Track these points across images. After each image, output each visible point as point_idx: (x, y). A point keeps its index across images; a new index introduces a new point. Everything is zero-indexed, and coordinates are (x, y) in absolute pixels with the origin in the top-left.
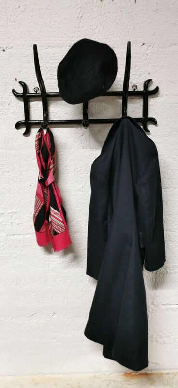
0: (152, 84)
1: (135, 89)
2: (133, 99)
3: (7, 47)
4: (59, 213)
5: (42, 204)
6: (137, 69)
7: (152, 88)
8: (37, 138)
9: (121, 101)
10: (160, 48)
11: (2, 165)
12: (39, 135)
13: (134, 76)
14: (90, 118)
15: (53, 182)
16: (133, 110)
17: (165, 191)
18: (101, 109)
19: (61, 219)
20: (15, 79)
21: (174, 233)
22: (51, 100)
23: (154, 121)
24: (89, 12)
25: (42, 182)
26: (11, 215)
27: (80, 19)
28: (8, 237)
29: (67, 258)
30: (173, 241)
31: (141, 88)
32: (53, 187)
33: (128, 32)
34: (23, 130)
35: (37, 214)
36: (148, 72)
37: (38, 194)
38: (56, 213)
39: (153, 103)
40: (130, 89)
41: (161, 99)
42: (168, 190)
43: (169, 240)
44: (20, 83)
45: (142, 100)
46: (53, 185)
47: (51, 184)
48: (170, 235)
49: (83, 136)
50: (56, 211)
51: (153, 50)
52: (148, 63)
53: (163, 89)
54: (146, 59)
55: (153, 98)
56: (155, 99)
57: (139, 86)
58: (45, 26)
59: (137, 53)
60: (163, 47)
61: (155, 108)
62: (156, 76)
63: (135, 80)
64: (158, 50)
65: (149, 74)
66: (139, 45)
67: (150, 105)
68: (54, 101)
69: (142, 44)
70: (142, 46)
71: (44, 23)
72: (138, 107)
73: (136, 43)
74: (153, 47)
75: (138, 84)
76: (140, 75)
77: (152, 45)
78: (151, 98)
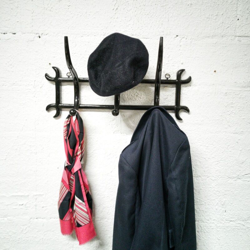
0: (185, 73)
1: (167, 78)
2: (166, 86)
3: (42, 34)
4: (84, 203)
5: (67, 191)
6: (170, 59)
7: (184, 77)
8: (66, 124)
9: (153, 89)
11: (30, 146)
12: (68, 121)
14: (122, 103)
15: (80, 170)
16: (165, 97)
17: (197, 179)
18: (133, 95)
19: (86, 210)
20: (48, 64)
21: (206, 224)
22: (84, 85)
23: (186, 110)
24: (125, 4)
25: (68, 169)
26: (35, 197)
27: (116, 10)
28: (32, 220)
29: (92, 245)
30: (205, 232)
31: (174, 77)
32: (80, 174)
33: (162, 24)
34: (54, 112)
35: (61, 201)
36: (181, 62)
37: (63, 181)
38: (80, 204)
39: (186, 92)
40: (163, 78)
41: (194, 88)
42: (200, 178)
43: (201, 231)
44: (53, 68)
45: (175, 88)
46: (79, 172)
47: (77, 171)
48: (202, 226)
49: (115, 121)
50: (81, 201)
51: (186, 42)
52: (182, 54)
53: (196, 79)
54: (179, 50)
55: (186, 87)
56: (188, 87)
57: (172, 74)
58: (81, 16)
59: (170, 44)
60: (196, 39)
61: (188, 97)
62: (188, 66)
63: (167, 69)
64: (191, 42)
65: (182, 64)
66: (172, 37)
67: (183, 93)
68: (86, 86)
69: (176, 36)
70: (176, 37)
71: (80, 13)
72: (170, 94)
73: (170, 34)
74: (186, 39)
75: (171, 73)
76: (173, 65)
77: (186, 37)
78: (183, 87)
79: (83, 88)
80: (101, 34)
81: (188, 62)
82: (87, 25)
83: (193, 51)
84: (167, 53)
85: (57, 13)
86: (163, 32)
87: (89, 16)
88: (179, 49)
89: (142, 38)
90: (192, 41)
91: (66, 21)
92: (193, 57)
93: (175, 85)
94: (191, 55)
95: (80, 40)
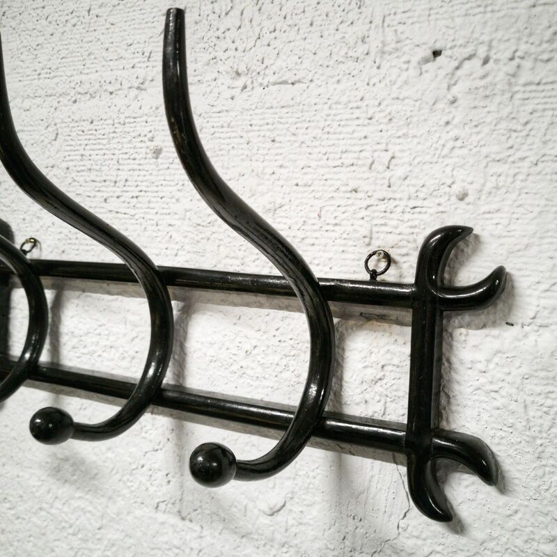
0: (475, 251)
1: (374, 274)
6: (399, 172)
10: (527, 64)
13: (382, 207)
36: (457, 189)
39: (480, 356)
41: (532, 338)
51: (484, 77)
52: (459, 143)
53: (544, 287)
54: (448, 123)
55: (484, 326)
56: (495, 332)
57: (407, 255)
58: (74, 26)
59: (398, 98)
60: (546, 56)
61: (495, 387)
62: (498, 211)
63: (385, 225)
64: (514, 76)
65: (462, 199)
66: (408, 62)
67: (462, 363)
68: (78, 293)
69: (429, 53)
70: (426, 61)
71: (74, 14)
72: (396, 361)
73: (397, 50)
74: (486, 61)
75: (399, 247)
76: (412, 203)
77: (482, 52)
78: (468, 326)
79: (68, 300)
80: (129, 85)
81: (497, 188)
82: (89, 54)
83: (527, 123)
84: (383, 147)
85: (14, 29)
86: (363, 41)
87: (99, 19)
88: (445, 119)
89: (275, 84)
90: (519, 67)
91: (36, 52)
92: (522, 159)
93: (408, 316)
94: (512, 147)
95: (69, 117)
